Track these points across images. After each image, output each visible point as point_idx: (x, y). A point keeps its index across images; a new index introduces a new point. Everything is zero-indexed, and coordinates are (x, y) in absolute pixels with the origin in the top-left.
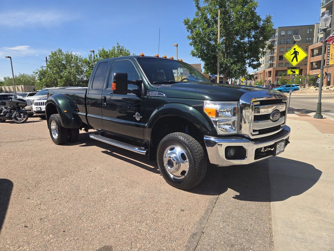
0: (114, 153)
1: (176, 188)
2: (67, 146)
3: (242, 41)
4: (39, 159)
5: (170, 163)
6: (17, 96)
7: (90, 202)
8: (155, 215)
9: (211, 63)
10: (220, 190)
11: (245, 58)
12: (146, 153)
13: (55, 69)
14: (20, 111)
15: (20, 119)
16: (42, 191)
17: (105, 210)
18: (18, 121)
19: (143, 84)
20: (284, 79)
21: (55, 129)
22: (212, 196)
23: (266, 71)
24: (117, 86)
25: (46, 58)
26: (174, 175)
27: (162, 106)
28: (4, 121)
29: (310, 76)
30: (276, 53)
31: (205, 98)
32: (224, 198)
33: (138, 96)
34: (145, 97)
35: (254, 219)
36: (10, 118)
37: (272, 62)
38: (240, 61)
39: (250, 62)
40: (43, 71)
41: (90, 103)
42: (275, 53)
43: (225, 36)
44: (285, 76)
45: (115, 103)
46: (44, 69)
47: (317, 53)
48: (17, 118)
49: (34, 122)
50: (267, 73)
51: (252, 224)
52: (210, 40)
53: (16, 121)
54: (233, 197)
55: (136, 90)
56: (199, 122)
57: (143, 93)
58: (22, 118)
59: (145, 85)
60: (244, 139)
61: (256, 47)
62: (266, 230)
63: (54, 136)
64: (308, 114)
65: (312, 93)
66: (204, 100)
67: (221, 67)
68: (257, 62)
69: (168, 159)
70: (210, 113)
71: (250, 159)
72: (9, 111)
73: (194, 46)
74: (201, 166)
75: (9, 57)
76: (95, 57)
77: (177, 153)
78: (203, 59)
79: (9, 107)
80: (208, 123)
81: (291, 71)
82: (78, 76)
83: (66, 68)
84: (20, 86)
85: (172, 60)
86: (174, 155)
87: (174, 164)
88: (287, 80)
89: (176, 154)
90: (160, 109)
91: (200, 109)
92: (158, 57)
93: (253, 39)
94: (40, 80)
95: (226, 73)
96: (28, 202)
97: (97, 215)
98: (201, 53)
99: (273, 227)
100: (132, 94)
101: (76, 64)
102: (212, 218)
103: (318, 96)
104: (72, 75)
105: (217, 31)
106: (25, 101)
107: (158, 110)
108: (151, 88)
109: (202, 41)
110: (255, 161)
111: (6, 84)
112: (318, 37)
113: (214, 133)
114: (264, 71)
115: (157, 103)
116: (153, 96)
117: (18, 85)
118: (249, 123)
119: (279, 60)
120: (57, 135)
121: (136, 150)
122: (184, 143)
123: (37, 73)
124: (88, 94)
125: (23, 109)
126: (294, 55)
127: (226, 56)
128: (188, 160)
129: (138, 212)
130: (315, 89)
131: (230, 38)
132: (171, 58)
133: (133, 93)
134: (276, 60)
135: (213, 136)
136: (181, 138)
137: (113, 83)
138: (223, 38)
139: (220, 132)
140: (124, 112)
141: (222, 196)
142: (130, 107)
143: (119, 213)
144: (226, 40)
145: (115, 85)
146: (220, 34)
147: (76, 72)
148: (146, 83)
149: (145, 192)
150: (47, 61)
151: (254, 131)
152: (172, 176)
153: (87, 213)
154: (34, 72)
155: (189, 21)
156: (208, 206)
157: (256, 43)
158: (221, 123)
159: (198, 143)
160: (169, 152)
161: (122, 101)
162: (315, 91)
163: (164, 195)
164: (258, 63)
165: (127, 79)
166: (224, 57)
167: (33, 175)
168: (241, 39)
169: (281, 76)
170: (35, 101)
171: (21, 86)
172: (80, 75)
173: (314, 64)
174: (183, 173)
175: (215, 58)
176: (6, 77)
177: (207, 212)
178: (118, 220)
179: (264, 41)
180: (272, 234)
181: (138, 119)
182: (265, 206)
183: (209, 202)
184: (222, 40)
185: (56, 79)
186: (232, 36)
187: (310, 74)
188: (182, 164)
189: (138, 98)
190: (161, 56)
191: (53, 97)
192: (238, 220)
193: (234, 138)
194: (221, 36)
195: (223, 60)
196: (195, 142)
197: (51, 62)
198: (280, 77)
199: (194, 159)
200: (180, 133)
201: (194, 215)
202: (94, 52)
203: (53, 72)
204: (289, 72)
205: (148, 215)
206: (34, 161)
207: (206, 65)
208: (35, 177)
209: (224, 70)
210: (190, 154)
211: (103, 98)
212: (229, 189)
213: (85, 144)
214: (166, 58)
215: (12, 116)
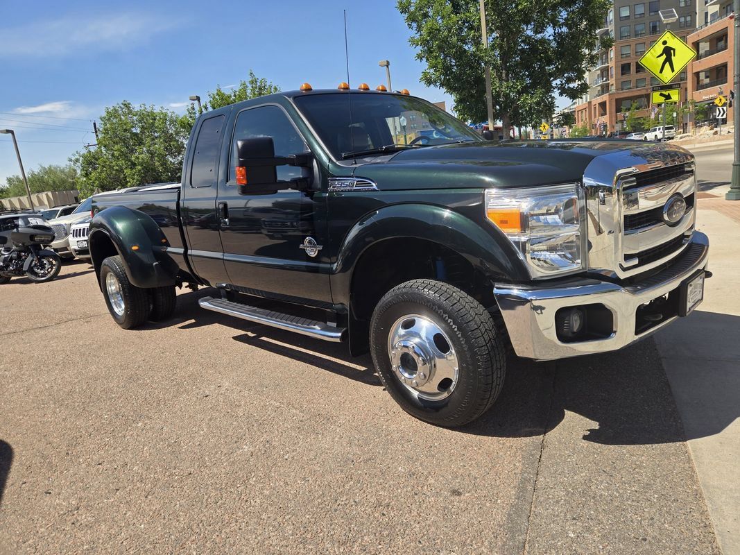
0: (263, 338)
1: (428, 423)
2: (149, 331)
3: (539, 36)
4: (81, 374)
5: (408, 363)
6: (29, 219)
7: (207, 489)
8: (384, 515)
9: (472, 96)
10: (545, 421)
11: (551, 75)
12: (342, 338)
13: (116, 147)
14: (41, 253)
15: (42, 272)
16: (83, 466)
17: (249, 510)
18: (39, 276)
19: (315, 161)
20: (636, 117)
21: (118, 293)
22: (527, 440)
23: (593, 104)
24: (249, 175)
25: (95, 124)
26: (420, 392)
27: (372, 216)
28: (7, 281)
29: (695, 103)
30: (613, 59)
31: (483, 181)
32: (560, 442)
33: (306, 196)
34: (324, 195)
35: (655, 500)
36: (19, 271)
37: (606, 80)
38: (539, 83)
39: (562, 85)
40: (90, 154)
41: (196, 220)
42: (611, 59)
43: (497, 28)
44: (637, 109)
45: (258, 215)
46: (92, 150)
47: (708, 49)
48: (36, 270)
49: (75, 275)
50: (597, 108)
51: (652, 519)
52: (463, 41)
53: (33, 277)
54: (585, 438)
55: (299, 179)
56: (475, 250)
57: (319, 186)
58: (46, 268)
59: (320, 164)
60: (603, 282)
61: (575, 47)
62: (696, 532)
63: (116, 310)
64: (709, 192)
65: (707, 142)
66: (485, 188)
67: (496, 102)
68: (580, 83)
69: (400, 352)
70: (504, 222)
71: (624, 334)
72: (14, 255)
73: (427, 60)
74: (492, 366)
75: (8, 131)
76: (203, 109)
77: (423, 334)
78: (451, 89)
79: (14, 248)
80: (500, 250)
81: (661, 95)
82: (171, 159)
83: (141, 143)
84: (44, 194)
85: (383, 94)
86: (417, 340)
87: (420, 365)
88: (644, 119)
89: (420, 338)
90: (367, 223)
91: (477, 214)
92: (348, 88)
93: (564, 29)
94: (87, 175)
95: (508, 114)
96: (46, 505)
97: (228, 531)
98: (445, 74)
99: (713, 519)
100: (290, 190)
101: (165, 132)
102: (540, 509)
103: (733, 146)
104: (156, 158)
105: (480, 19)
106: (48, 229)
107: (362, 227)
108: (338, 170)
109: (444, 45)
110: (637, 337)
111: (12, 194)
112: (707, 13)
113: (520, 275)
114: (590, 103)
115: (358, 207)
116: (345, 191)
117: (39, 192)
118: (610, 232)
119: (622, 74)
120: (123, 306)
121: (316, 331)
122: (440, 307)
123: (77, 160)
124: (184, 200)
125: (48, 248)
126: (664, 56)
127: (504, 75)
128: (453, 351)
129: (336, 510)
130: (713, 131)
131: (511, 32)
132: (380, 88)
133: (292, 189)
134: (614, 76)
135: (517, 283)
136: (431, 294)
137: (238, 168)
138: (495, 35)
139: (537, 271)
140: (280, 236)
141: (553, 435)
142: (292, 223)
143: (287, 517)
144: (502, 37)
145: (244, 172)
146: (487, 25)
147: (166, 149)
148: (325, 159)
149: (350, 443)
150: (96, 132)
151: (628, 257)
152: (415, 394)
153: (201, 525)
154: (71, 160)
155: (410, 3)
156: (523, 472)
157: (573, 36)
158: (535, 247)
159: (476, 303)
160: (402, 332)
161: (273, 210)
162: (712, 136)
163: (399, 447)
164: (581, 85)
165: (273, 153)
166: (501, 80)
167: (64, 420)
168: (536, 32)
169: (629, 110)
170: (74, 227)
171: (47, 195)
172: (175, 156)
173: (702, 76)
174: (445, 384)
175: (480, 82)
176: (11, 177)
177: (521, 489)
178: (284, 543)
179: (590, 31)
180: (715, 544)
181: (313, 254)
182: (673, 454)
183: (523, 458)
184: (491, 39)
185: (121, 171)
186: (515, 27)
187: (695, 99)
188: (438, 361)
189: (308, 199)
190: (354, 87)
191: (102, 215)
192: (612, 508)
193: (576, 283)
194: (490, 31)
195: (498, 85)
196: (467, 300)
197: (106, 132)
198: (627, 114)
199: (471, 348)
200: (427, 281)
201: (488, 505)
202: (198, 99)
203: (113, 155)
204: (657, 98)
205: (365, 516)
206: (69, 379)
207: (459, 102)
208: (69, 426)
209: (503, 109)
210: (459, 336)
211: (221, 206)
212: (568, 413)
213: (193, 321)
214: (369, 89)
215: (22, 266)
